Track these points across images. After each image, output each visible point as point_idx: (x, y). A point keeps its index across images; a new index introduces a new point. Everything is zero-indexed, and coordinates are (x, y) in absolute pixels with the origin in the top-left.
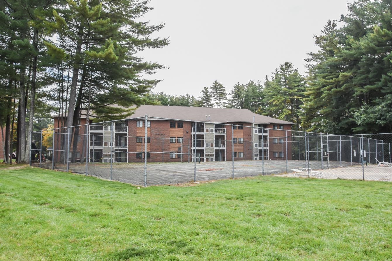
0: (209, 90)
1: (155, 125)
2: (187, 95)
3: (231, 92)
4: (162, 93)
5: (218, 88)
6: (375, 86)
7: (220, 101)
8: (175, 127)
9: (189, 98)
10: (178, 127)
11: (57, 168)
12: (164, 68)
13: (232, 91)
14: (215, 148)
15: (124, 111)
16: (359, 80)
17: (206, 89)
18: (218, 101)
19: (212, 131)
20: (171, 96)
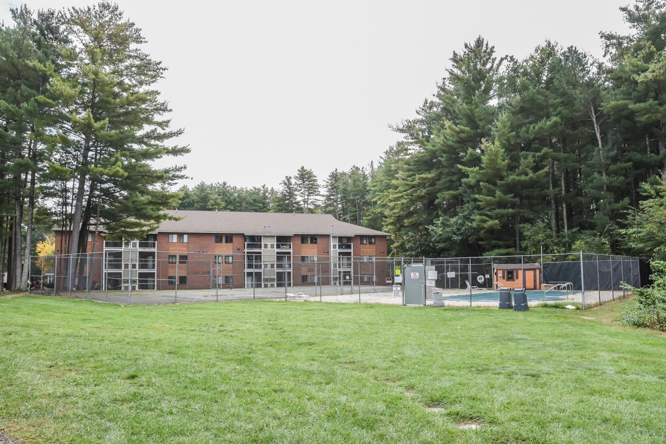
0: (293, 181)
1: (194, 239)
2: (263, 187)
3: (325, 183)
4: (225, 184)
5: (305, 176)
6: (458, 192)
7: (310, 197)
8: (221, 241)
9: (266, 191)
10: (227, 242)
11: (59, 295)
12: (187, 178)
13: (327, 182)
14: (276, 270)
15: (145, 225)
16: (442, 184)
17: (288, 179)
18: (306, 197)
19: (272, 246)
20: (239, 188)
